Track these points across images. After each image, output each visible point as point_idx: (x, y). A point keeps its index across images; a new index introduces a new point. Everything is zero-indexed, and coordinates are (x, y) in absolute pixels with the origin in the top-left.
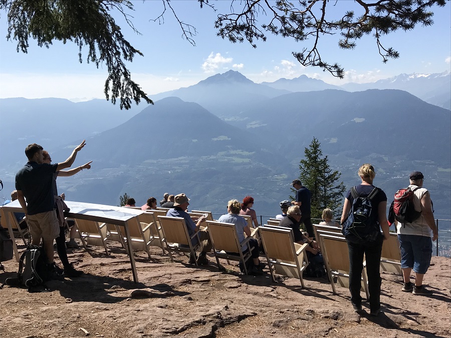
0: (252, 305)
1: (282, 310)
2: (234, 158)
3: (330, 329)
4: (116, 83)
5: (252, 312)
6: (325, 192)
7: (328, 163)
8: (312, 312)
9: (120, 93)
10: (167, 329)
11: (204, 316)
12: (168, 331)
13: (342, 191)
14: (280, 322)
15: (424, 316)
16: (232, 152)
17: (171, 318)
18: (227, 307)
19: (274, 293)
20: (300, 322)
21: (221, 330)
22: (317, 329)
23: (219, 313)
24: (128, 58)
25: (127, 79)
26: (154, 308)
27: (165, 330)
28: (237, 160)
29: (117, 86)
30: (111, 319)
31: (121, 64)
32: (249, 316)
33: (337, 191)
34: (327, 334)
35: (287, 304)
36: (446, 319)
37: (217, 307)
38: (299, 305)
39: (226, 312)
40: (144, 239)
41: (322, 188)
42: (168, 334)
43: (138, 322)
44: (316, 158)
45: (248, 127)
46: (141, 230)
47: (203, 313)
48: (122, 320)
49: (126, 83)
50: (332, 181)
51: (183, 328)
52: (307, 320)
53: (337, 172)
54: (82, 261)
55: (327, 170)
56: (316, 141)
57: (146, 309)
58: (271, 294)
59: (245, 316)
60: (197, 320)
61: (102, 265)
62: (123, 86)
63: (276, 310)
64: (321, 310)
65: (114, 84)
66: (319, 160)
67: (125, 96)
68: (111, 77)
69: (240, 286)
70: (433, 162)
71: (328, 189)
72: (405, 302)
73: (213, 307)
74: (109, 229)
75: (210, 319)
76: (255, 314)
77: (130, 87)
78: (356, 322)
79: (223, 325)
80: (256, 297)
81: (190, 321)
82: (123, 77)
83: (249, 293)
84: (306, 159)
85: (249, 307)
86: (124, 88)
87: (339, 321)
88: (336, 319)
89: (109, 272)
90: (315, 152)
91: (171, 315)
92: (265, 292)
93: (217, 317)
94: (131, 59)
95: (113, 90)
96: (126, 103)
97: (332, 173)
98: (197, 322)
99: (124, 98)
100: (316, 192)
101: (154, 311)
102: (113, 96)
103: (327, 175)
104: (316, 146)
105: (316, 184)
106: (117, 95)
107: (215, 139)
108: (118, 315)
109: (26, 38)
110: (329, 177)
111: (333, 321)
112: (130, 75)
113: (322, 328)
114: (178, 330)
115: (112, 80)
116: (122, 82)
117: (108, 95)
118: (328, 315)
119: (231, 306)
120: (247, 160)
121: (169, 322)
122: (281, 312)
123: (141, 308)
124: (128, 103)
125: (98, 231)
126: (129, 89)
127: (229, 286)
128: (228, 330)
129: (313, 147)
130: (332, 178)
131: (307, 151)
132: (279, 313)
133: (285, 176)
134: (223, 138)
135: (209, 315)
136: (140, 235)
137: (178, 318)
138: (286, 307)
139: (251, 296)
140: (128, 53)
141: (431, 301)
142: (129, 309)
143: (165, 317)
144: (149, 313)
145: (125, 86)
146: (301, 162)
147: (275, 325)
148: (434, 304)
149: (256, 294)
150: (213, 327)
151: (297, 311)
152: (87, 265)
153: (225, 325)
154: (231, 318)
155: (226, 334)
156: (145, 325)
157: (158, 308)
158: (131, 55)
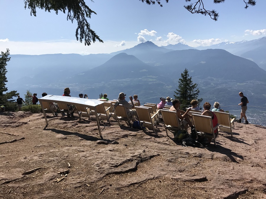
0: (157, 149)
1: (172, 152)
2: (149, 79)
3: (198, 163)
4: (82, 30)
5: (157, 153)
6: (190, 93)
7: (191, 80)
8: (188, 153)
9: (84, 37)
10: (112, 164)
11: (132, 156)
12: (113, 165)
13: (198, 93)
14: (172, 159)
15: (245, 156)
16: (148, 76)
17: (115, 158)
18: (144, 151)
19: (168, 142)
20: (182, 159)
21: (141, 164)
22: (191, 163)
23: (140, 155)
24: (88, 16)
25: (88, 28)
26: (107, 151)
27: (111, 165)
28: (151, 80)
29: (83, 32)
30: (84, 158)
31: (84, 19)
32: (156, 156)
33: (196, 92)
34: (196, 166)
35: (175, 149)
36: (256, 157)
37: (140, 151)
38: (181, 149)
39: (144, 154)
40: (106, 114)
41: (189, 91)
42: (113, 167)
43: (97, 159)
44: (186, 77)
45: (155, 65)
46: (105, 110)
47: (132, 155)
48: (89, 158)
49: (87, 30)
50: (194, 88)
51: (121, 164)
52: (186, 158)
53: (196, 84)
54: (77, 124)
55: (191, 83)
56: (187, 70)
57: (103, 152)
58: (167, 142)
59: (154, 156)
60: (128, 159)
61: (87, 126)
62: (86, 32)
63: (169, 152)
64: (193, 152)
65: (81, 31)
66: (188, 79)
67: (87, 38)
68: (79, 27)
69: (151, 138)
70: (235, 81)
71: (191, 92)
72: (233, 147)
73: (137, 151)
74: (91, 110)
75: (135, 158)
76: (159, 155)
77: (90, 33)
78: (211, 159)
79: (142, 161)
80: (159, 145)
81: (124, 159)
82: (86, 27)
83: (155, 142)
84: (182, 78)
85: (156, 150)
86: (87, 33)
87: (202, 158)
88: (200, 157)
89: (89, 130)
90: (186, 75)
91: (115, 155)
92: (163, 141)
93: (139, 157)
94: (90, 17)
95: (80, 35)
96: (88, 42)
97: (193, 84)
98: (128, 160)
99: (87, 39)
100: (186, 93)
101: (107, 153)
102: (81, 38)
103: (191, 85)
104: (186, 72)
105: (186, 89)
106: (83, 38)
107: (141, 71)
108: (88, 155)
109: (35, 8)
110: (192, 86)
111: (199, 159)
112: (90, 26)
113: (194, 163)
114: (118, 165)
115: (80, 29)
116: (85, 30)
117: (78, 38)
118: (196, 155)
119: (147, 150)
120: (155, 80)
121: (114, 160)
122: (172, 153)
123: (100, 151)
124: (89, 42)
125: (86, 111)
126: (89, 34)
127: (146, 138)
128: (145, 164)
129: (185, 72)
130: (193, 87)
131: (182, 75)
132: (171, 154)
133: (171, 87)
134: (144, 70)
135: (135, 156)
136: (105, 112)
137: (119, 158)
138: (174, 150)
139: (156, 144)
140: (88, 13)
141: (246, 147)
142: (94, 151)
143: (112, 157)
144: (104, 154)
145: (87, 32)
146: (180, 80)
147: (170, 161)
148: (248, 149)
149: (159, 143)
150: (137, 163)
151: (180, 153)
152: (79, 126)
153: (143, 161)
154: (146, 157)
155: (143, 167)
156: (101, 162)
157: (109, 151)
158: (90, 14)
